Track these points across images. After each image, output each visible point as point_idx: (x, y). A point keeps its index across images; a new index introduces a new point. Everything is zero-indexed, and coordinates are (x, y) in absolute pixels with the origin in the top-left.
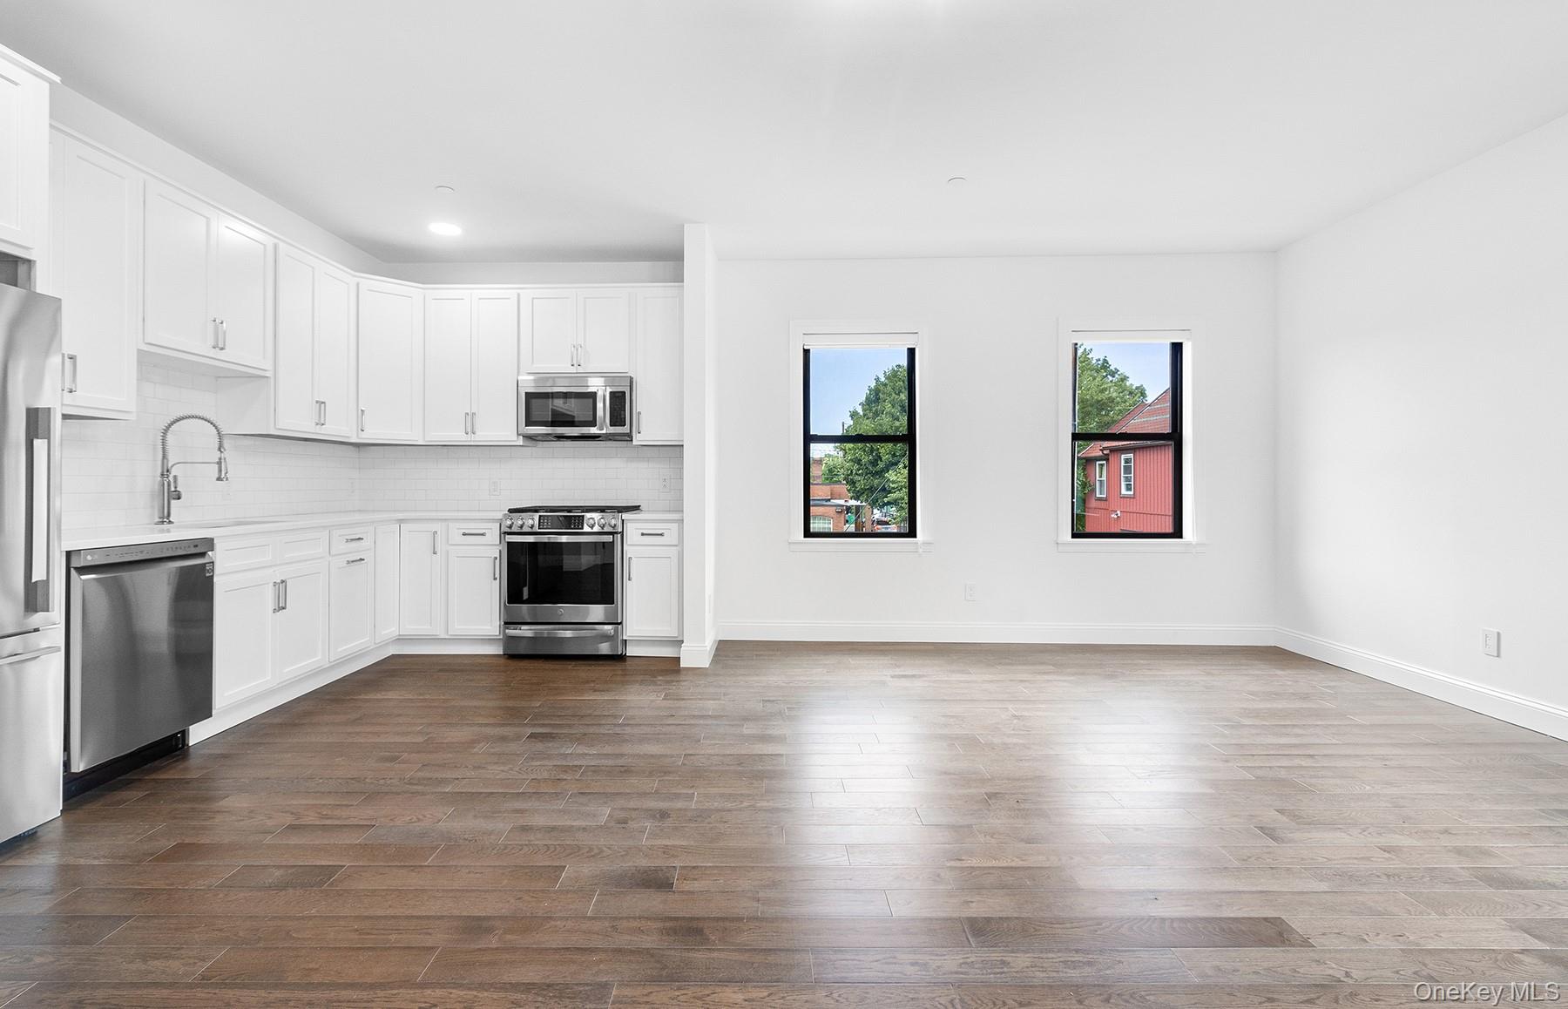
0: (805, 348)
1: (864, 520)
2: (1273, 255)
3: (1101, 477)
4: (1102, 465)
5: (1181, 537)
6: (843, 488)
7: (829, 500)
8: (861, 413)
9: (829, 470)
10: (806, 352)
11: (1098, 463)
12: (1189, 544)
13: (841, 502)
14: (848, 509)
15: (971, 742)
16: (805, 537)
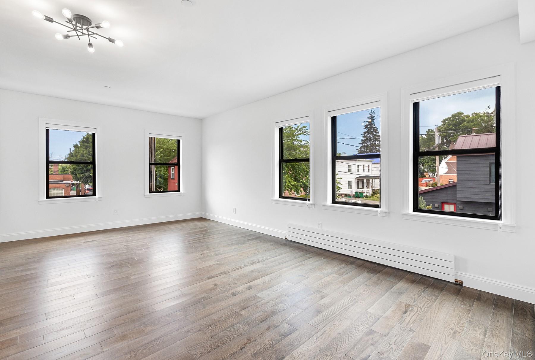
0: (47, 128)
1: (81, 189)
2: (201, 120)
3: (173, 172)
4: (173, 169)
5: (180, 191)
6: (70, 176)
7: (62, 181)
8: (80, 145)
9: (62, 168)
10: (47, 131)
11: (172, 167)
12: (181, 193)
13: (69, 182)
14: (73, 185)
15: (110, 255)
16: (47, 198)
